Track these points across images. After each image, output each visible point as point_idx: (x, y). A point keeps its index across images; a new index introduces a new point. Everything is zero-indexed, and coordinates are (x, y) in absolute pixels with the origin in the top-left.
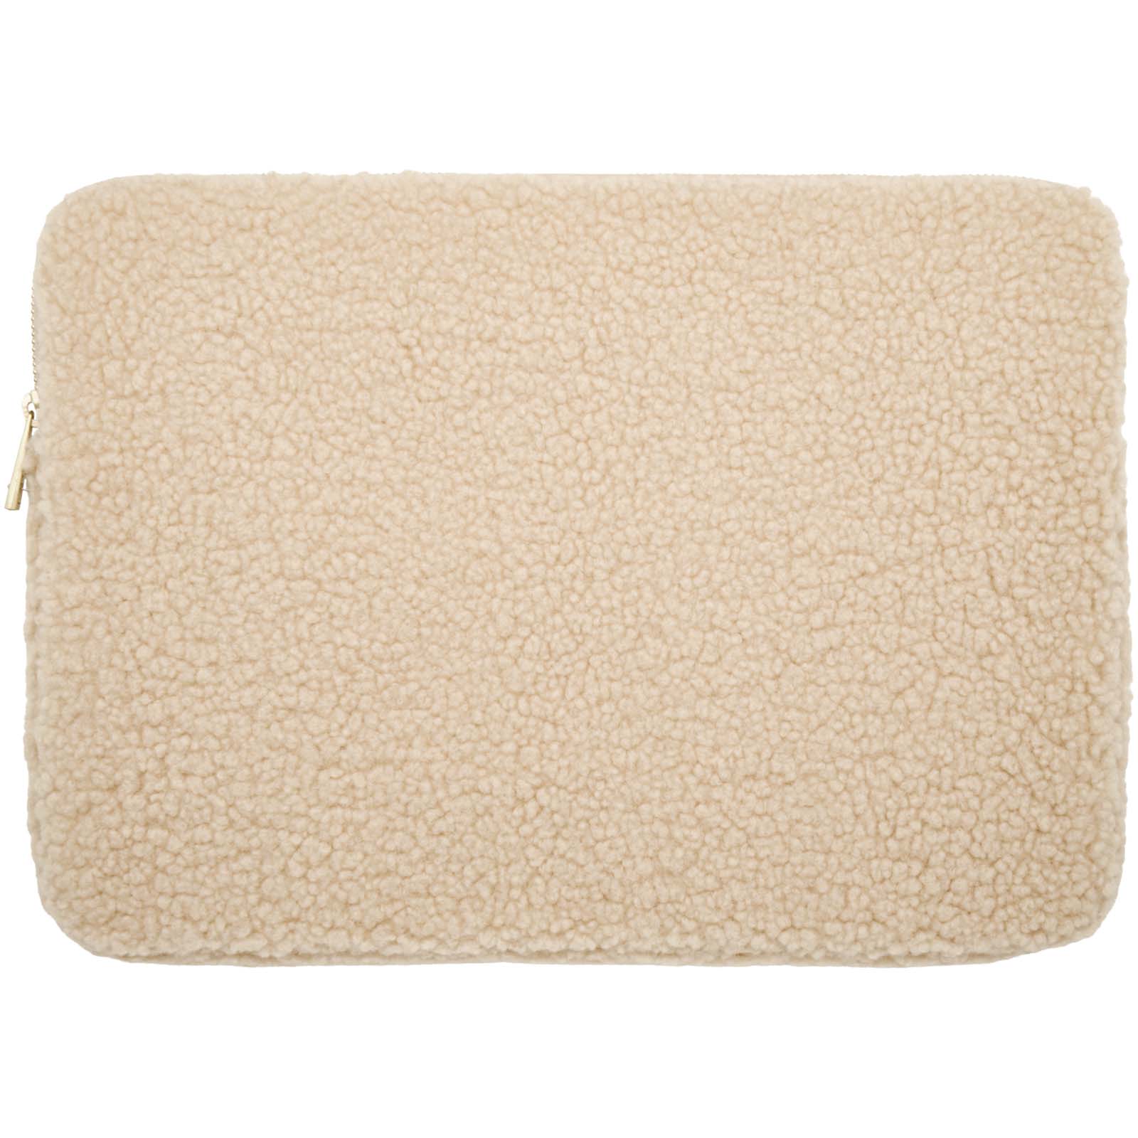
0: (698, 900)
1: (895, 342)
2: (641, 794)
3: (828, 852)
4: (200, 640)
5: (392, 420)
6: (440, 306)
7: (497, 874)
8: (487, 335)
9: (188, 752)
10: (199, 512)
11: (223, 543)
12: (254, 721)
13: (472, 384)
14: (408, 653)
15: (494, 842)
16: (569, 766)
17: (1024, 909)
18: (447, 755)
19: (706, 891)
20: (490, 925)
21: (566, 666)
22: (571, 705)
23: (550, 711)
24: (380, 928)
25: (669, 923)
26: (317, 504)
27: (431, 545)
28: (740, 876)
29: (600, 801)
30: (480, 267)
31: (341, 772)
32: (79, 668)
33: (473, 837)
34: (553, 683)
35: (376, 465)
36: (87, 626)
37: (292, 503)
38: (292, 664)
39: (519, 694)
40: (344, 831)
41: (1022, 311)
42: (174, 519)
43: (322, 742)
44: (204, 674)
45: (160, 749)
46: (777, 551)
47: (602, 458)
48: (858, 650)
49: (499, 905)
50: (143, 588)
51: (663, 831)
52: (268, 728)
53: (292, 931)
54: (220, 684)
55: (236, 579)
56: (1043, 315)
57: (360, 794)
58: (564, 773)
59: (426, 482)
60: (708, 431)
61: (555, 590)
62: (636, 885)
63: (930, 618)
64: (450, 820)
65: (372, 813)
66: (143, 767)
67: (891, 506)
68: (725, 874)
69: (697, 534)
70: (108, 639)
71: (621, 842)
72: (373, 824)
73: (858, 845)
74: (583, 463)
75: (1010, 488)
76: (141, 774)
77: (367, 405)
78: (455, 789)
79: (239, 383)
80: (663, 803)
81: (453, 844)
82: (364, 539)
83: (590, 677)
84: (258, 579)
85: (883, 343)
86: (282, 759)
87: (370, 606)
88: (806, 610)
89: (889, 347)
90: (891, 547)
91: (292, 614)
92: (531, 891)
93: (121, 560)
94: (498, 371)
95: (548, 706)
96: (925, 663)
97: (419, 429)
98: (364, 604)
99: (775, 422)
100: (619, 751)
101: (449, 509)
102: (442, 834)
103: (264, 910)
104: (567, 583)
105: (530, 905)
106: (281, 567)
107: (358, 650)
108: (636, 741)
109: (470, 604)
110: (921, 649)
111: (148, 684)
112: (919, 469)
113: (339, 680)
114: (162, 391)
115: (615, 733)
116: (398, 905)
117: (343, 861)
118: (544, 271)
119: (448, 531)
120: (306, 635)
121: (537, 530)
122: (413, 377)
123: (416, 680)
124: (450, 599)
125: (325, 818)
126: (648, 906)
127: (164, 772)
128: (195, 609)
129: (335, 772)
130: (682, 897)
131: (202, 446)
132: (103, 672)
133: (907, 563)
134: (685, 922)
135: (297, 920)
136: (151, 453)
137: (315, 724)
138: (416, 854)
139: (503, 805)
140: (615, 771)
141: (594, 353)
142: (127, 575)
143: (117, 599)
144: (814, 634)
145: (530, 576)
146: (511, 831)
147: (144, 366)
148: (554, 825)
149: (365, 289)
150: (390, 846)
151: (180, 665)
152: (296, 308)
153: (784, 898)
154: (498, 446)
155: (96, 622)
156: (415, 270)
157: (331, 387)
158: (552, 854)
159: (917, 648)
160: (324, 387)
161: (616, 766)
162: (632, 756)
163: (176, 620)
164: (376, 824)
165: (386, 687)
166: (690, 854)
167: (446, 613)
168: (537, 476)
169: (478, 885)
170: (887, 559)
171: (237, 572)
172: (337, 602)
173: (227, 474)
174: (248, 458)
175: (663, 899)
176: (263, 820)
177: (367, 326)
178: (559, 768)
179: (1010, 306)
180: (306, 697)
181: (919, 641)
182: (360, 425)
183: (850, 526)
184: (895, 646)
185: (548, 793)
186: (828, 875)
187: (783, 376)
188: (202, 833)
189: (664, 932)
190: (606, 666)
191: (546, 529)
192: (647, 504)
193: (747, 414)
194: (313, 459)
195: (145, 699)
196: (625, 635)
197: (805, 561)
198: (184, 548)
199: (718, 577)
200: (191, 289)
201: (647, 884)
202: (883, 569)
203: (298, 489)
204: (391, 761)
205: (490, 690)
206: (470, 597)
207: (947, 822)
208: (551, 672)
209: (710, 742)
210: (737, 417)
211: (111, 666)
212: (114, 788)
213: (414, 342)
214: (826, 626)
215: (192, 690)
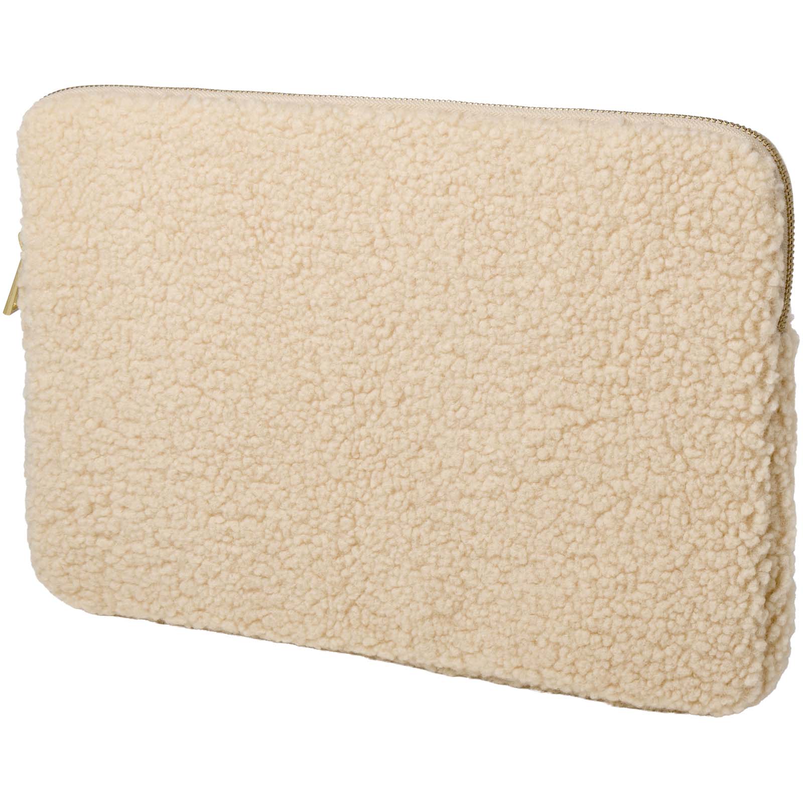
0: (460, 635)
1: (596, 255)
2: (423, 559)
3: (547, 619)
4: (128, 420)
5: (244, 280)
6: (274, 201)
7: (328, 602)
8: (306, 224)
9: (125, 493)
10: (123, 333)
11: (139, 356)
12: (165, 479)
13: (297, 258)
14: (261, 445)
15: (325, 579)
16: (373, 534)
17: (685, 685)
18: (291, 517)
19: (466, 630)
20: (324, 635)
21: (369, 464)
22: (374, 492)
23: (359, 495)
24: (254, 624)
25: (441, 650)
26: (197, 335)
27: (274, 372)
28: (488, 624)
29: (394, 560)
30: (299, 175)
31: (223, 520)
32: (49, 431)
33: (310, 574)
34: (361, 475)
35: (235, 311)
36: (54, 402)
37: (181, 333)
38: (187, 444)
39: (338, 481)
40: (227, 558)
41: (691, 241)
42: (107, 336)
43: (210, 499)
44: (132, 443)
45: (106, 489)
46: (513, 401)
47: (388, 320)
48: (571, 478)
49: (330, 623)
50: (90, 380)
51: (438, 586)
52: (175, 484)
53: (201, 617)
54: (143, 451)
55: (148, 382)
56: (707, 246)
57: (235, 535)
58: (369, 537)
59: (269, 327)
60: (463, 307)
61: (360, 411)
62: (420, 623)
63: (624, 463)
64: (295, 560)
65: (245, 549)
66: (93, 500)
67: (594, 376)
68: (479, 620)
69: (456, 381)
70: (67, 412)
71: (408, 590)
72: (245, 557)
73: (567, 617)
74: (375, 322)
75: (683, 375)
76: (92, 504)
77: (227, 268)
78: (297, 540)
79: (144, 245)
80: (438, 567)
81: (298, 577)
82: (229, 363)
83: (386, 474)
84: (162, 383)
85: (587, 254)
86: (185, 506)
87: (235, 409)
88: (535, 446)
89: (592, 257)
90: (595, 408)
91: (185, 410)
92: (350, 615)
93: (75, 361)
94: (314, 251)
95: (358, 490)
96: (619, 495)
97: (262, 288)
98: (231, 408)
99: (510, 306)
100: (406, 527)
101: (286, 347)
102: (291, 569)
103: (182, 601)
104: (368, 407)
105: (350, 625)
106: (177, 377)
107: (229, 439)
108: (418, 522)
109: (303, 415)
110: (616, 484)
111: (94, 446)
112: (615, 352)
113: (218, 458)
114: (95, 247)
115: (404, 514)
116: (265, 612)
117: (227, 578)
118: (345, 181)
119: (286, 363)
120: (195, 425)
121: (345, 367)
122: (258, 250)
123: (269, 464)
124: (289, 410)
125: (215, 549)
126: (427, 637)
127: (108, 504)
128: (123, 399)
129: (219, 519)
130: (451, 633)
131: (122, 287)
132: (64, 434)
133: (607, 420)
134: (452, 649)
135: (203, 610)
136: (91, 290)
137: (205, 486)
138: (274, 580)
139: (329, 555)
140: (404, 541)
141: (380, 243)
142: (78, 371)
143: (72, 387)
144: (540, 464)
145: (343, 400)
146: (335, 573)
147: (84, 227)
148: (364, 572)
149: (224, 185)
150: (257, 572)
151: (116, 435)
152: (179, 195)
153: (516, 646)
154: (316, 305)
155: (59, 400)
156: (256, 174)
157: (203, 253)
158: (364, 591)
159: (613, 483)
160: (199, 253)
161: (404, 538)
162: (416, 532)
163: (111, 404)
164: (247, 556)
165: (249, 466)
166: (457, 604)
167: (287, 420)
168: (344, 329)
169: (315, 607)
170: (593, 416)
171: (149, 377)
172: (214, 404)
173: (138, 308)
174: (152, 298)
175: (439, 633)
176: (178, 544)
177: (226, 211)
178: (367, 535)
179: (682, 235)
180: (198, 467)
181: (615, 478)
182: (223, 282)
183: (566, 388)
184: (598, 480)
185: (359, 550)
186: (546, 635)
187: (515, 271)
188: (138, 547)
189: (438, 654)
190: (397, 467)
191: (353, 366)
192: (422, 356)
193: (490, 297)
194: (194, 303)
195: (93, 454)
196: (409, 447)
197: (533, 409)
198: (114, 357)
199: (472, 414)
200: (111, 176)
201: (427, 622)
202: (590, 423)
203: (185, 324)
204: (254, 516)
205: (318, 476)
206: (301, 410)
207: (630, 613)
208: (360, 467)
209: (470, 529)
210: (483, 299)
211: (69, 430)
212: (71, 510)
213: (257, 225)
214: (549, 459)
215: (125, 452)
